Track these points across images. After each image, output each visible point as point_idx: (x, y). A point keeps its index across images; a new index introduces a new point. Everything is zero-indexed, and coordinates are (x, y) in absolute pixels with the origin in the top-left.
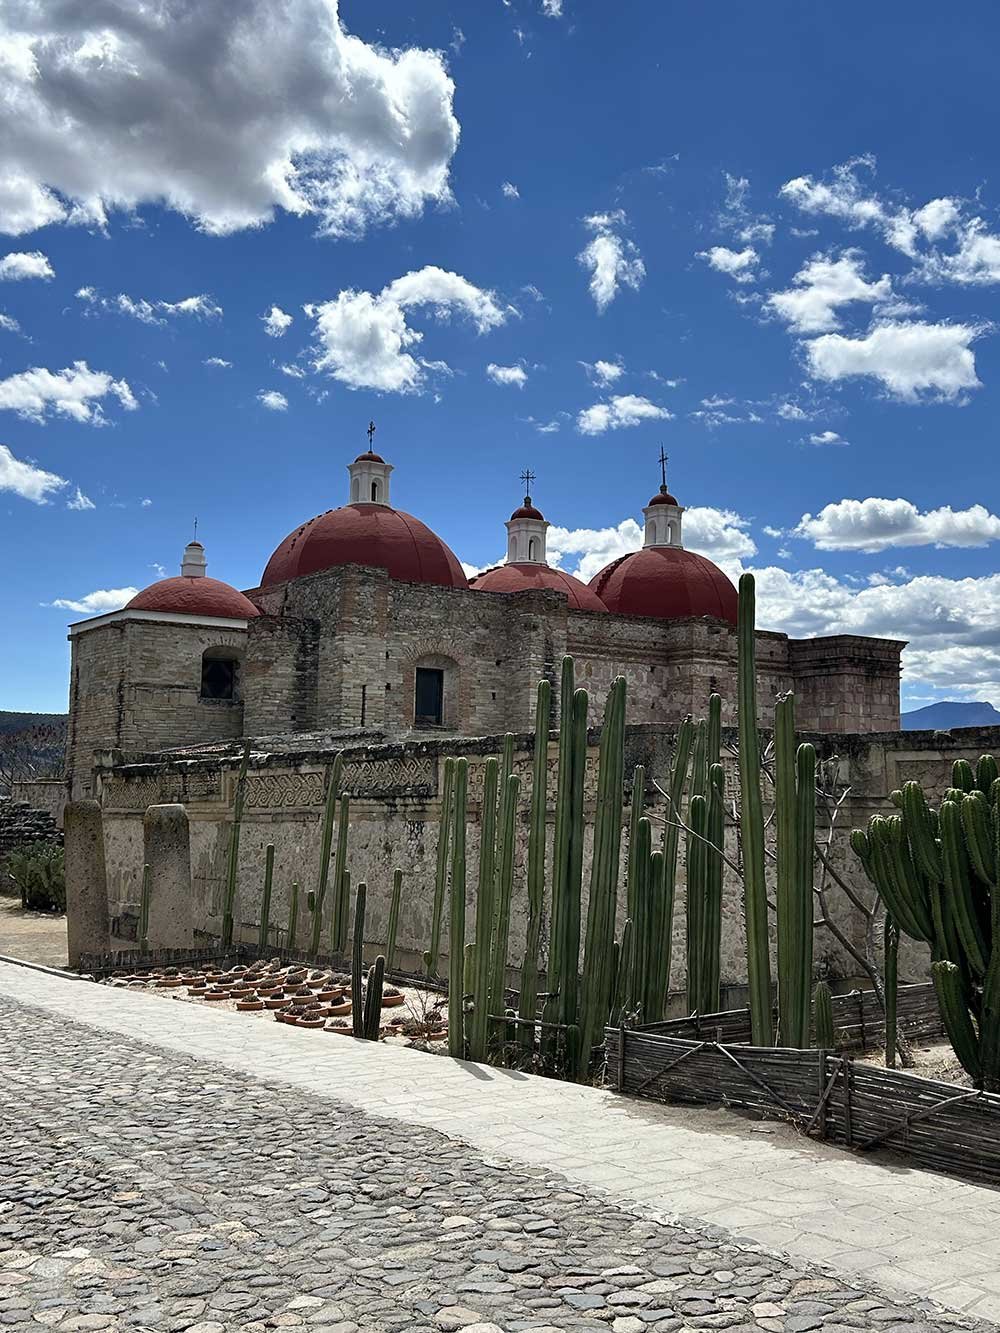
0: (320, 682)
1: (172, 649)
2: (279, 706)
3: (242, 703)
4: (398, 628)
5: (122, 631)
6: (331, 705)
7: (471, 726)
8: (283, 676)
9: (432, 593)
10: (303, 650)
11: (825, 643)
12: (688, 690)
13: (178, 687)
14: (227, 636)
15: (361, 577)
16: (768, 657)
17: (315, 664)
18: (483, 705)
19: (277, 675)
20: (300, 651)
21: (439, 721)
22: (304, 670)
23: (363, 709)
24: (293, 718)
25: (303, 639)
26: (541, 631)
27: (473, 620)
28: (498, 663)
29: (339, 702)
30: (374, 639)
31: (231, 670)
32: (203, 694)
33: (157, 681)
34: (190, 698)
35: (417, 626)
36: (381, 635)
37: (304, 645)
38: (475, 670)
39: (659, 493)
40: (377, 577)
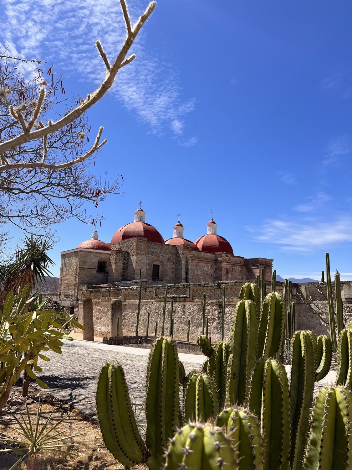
0: (129, 268)
1: (90, 259)
2: (118, 274)
3: (108, 273)
4: (148, 254)
5: (77, 254)
6: (132, 274)
7: (167, 280)
8: (120, 266)
9: (157, 245)
10: (125, 259)
11: (254, 260)
12: (221, 271)
13: (92, 269)
14: (104, 255)
15: (140, 241)
16: (240, 263)
17: (127, 263)
18: (170, 274)
19: (118, 266)
20: (124, 260)
21: (158, 278)
22: (125, 264)
23: (140, 275)
24: (122, 277)
25: (125, 256)
26: (185, 255)
27: (167, 252)
28: (173, 264)
29: (134, 273)
30: (144, 257)
31: (105, 264)
32: (98, 271)
33: (86, 267)
34: (94, 272)
35: (153, 253)
36: (145, 256)
37: (125, 258)
38: (168, 265)
39: (211, 221)
40: (145, 240)
